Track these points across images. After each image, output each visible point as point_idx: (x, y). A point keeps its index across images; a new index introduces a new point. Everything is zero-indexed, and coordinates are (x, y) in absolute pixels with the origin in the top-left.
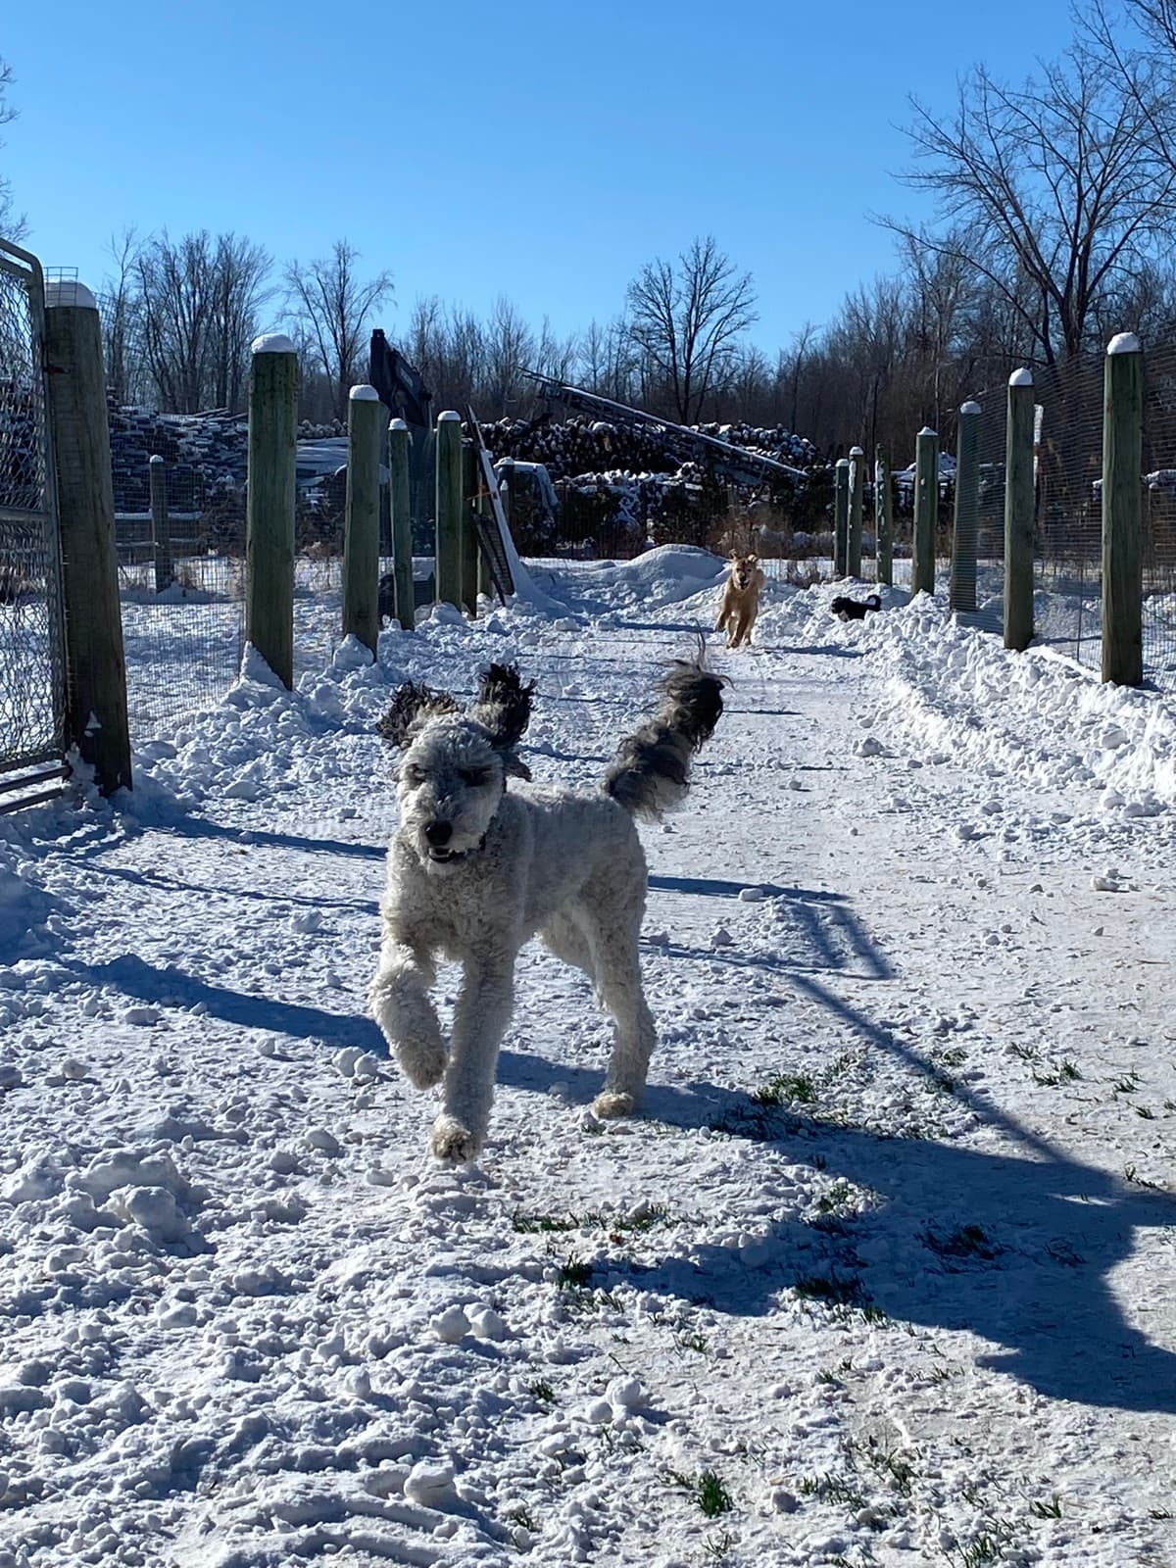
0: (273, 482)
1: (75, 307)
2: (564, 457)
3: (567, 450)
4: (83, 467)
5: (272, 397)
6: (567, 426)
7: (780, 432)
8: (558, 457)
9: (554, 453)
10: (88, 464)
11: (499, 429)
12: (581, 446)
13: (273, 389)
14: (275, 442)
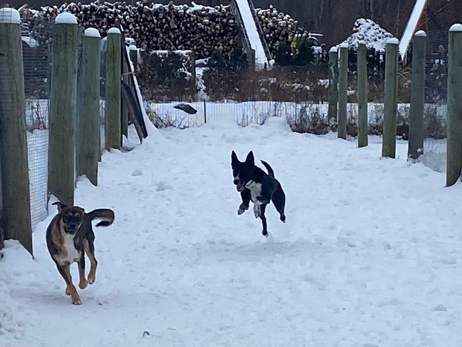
0: (65, 92)
1: (10, 24)
2: (134, 26)
3: (136, 22)
4: (13, 102)
5: (65, 48)
6: (136, 6)
7: (272, 10)
8: (131, 27)
9: (128, 24)
10: (15, 101)
11: (93, 9)
12: (145, 19)
13: (66, 43)
14: (67, 71)
